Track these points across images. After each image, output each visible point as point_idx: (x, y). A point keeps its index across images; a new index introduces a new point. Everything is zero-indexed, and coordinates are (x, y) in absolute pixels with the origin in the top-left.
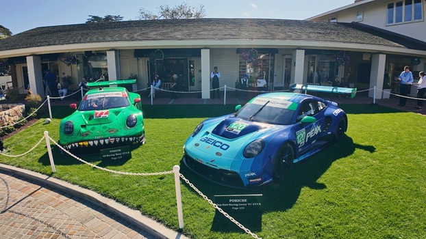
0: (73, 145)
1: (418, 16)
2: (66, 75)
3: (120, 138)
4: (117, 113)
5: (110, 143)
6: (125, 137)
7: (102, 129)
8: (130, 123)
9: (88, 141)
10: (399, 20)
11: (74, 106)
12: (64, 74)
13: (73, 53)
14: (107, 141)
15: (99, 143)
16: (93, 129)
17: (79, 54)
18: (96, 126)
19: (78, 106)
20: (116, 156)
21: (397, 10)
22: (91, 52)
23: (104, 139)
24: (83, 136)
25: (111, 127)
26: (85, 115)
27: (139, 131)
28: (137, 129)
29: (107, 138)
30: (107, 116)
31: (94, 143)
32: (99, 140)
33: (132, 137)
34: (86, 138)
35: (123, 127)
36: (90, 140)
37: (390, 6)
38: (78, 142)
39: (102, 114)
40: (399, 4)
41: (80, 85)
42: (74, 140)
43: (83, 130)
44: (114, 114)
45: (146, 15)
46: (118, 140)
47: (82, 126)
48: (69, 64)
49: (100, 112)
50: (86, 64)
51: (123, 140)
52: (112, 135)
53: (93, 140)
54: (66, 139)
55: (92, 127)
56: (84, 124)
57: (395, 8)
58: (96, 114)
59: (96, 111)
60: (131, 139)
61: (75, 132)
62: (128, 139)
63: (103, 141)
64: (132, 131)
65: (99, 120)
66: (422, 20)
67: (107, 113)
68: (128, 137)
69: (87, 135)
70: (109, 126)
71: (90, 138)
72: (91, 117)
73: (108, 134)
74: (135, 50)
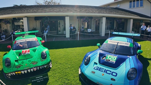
0: (12, 74)
1: (142, 5)
2: (5, 29)
3: (40, 67)
4: (34, 51)
5: (34, 71)
6: (42, 66)
7: (28, 63)
8: (43, 56)
9: (21, 71)
10: (134, 7)
11: (9, 47)
12: (4, 28)
13: (7, 19)
14: (32, 70)
15: (28, 72)
16: (23, 63)
17: (10, 19)
18: (24, 61)
19: (11, 47)
20: (40, 80)
21: (133, 3)
22: (15, 18)
23: (30, 69)
24: (17, 68)
25: (33, 61)
26: (16, 53)
27: (49, 61)
28: (48, 60)
29: (32, 68)
30: (29, 53)
31: (24, 72)
32: (27, 70)
33: (46, 65)
34: (19, 69)
35: (40, 60)
36: (22, 71)
37: (131, 2)
38: (15, 72)
39: (26, 52)
40: (134, 1)
41: (11, 33)
42: (12, 71)
43: (17, 64)
44: (33, 52)
45: (38, 3)
46: (38, 68)
47: (16, 61)
48: (6, 24)
49: (24, 50)
50: (13, 23)
51: (41, 68)
52: (35, 66)
53: (24, 70)
54: (7, 70)
55: (21, 61)
56: (17, 60)
57: (132, 2)
58: (23, 52)
59: (23, 50)
60: (45, 66)
61: (12, 65)
62: (44, 67)
63: (30, 70)
64: (45, 61)
65: (25, 56)
66: (143, 7)
67: (29, 51)
68: (44, 65)
69: (19, 67)
70: (32, 60)
71: (22, 69)
72: (20, 54)
73: (32, 66)
74: (35, 17)
